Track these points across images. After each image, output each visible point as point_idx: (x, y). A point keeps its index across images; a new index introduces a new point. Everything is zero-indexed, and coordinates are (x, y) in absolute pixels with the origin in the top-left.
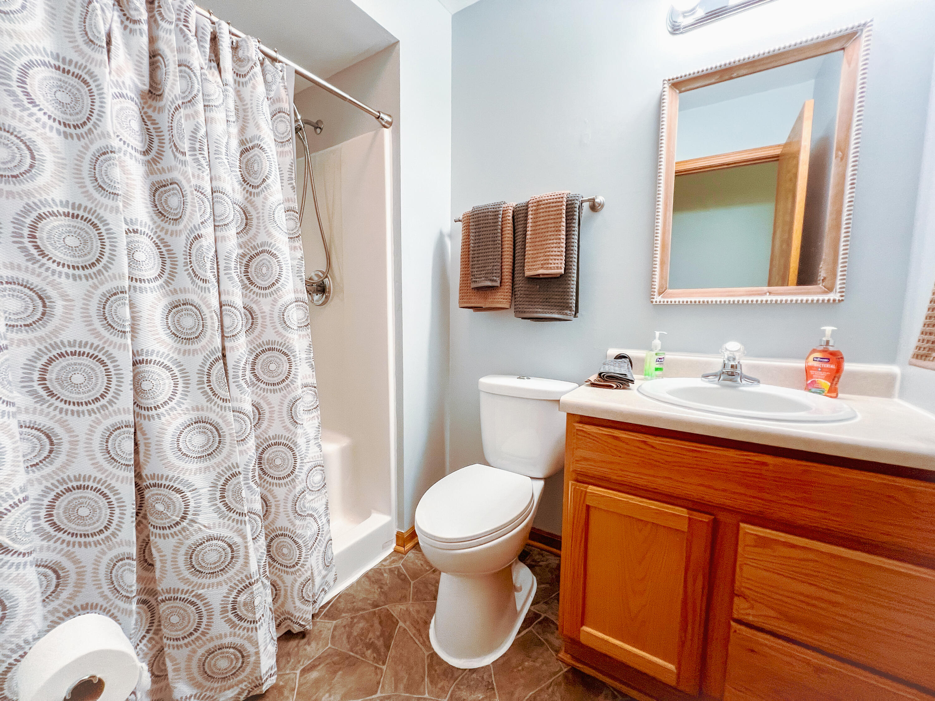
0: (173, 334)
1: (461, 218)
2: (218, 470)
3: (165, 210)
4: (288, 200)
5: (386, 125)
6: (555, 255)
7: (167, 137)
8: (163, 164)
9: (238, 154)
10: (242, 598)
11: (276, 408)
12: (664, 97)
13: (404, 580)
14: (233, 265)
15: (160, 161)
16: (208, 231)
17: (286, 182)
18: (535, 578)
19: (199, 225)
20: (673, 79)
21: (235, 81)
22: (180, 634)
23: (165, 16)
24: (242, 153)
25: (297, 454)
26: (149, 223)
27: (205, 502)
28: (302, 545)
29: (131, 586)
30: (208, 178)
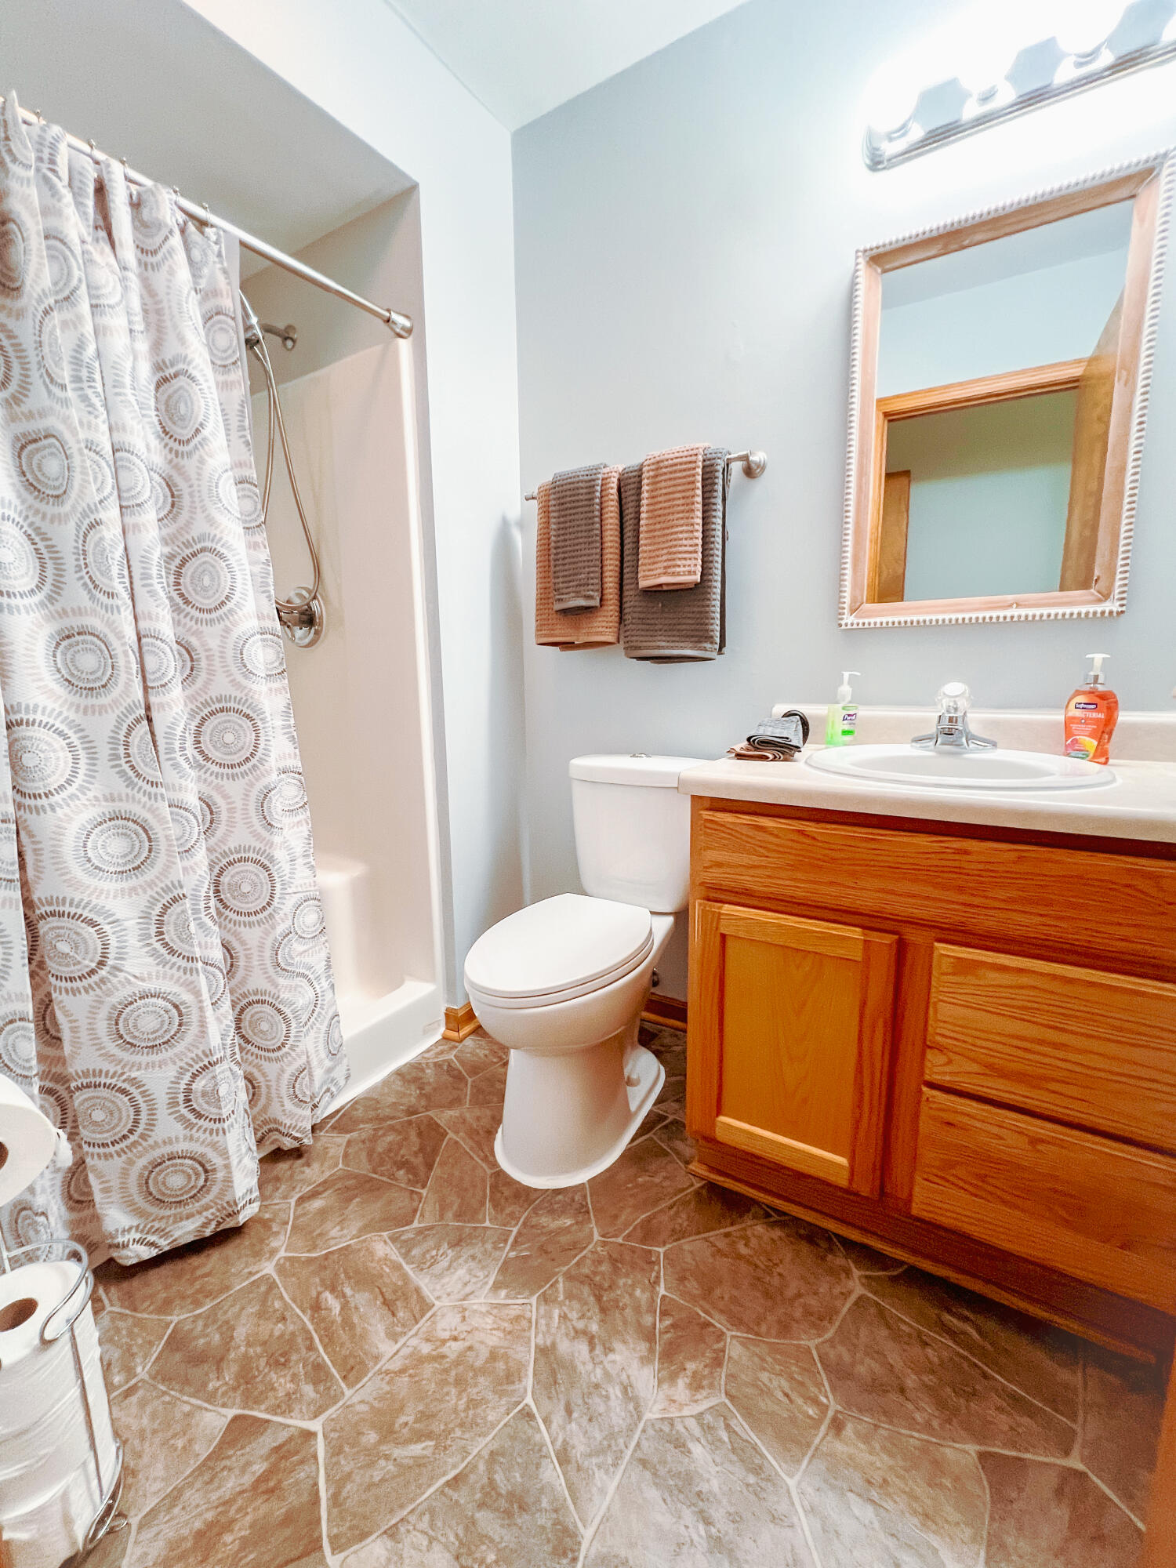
0: (67, 680)
1: (535, 494)
2: (150, 892)
3: (38, 480)
4: (240, 465)
5: (403, 333)
6: (685, 552)
7: (33, 359)
8: (29, 404)
9: (152, 387)
10: (199, 1085)
11: (239, 804)
12: (858, 280)
13: (459, 1078)
14: (154, 572)
15: (24, 399)
16: (110, 514)
17: (234, 434)
18: (662, 1068)
19: (95, 505)
20: (871, 249)
21: (139, 261)
22: (107, 1137)
23: (18, 156)
24: (158, 386)
25: (275, 874)
26: (16, 502)
27: (133, 940)
28: (290, 1016)
29: (28, 1061)
30: (105, 428)
